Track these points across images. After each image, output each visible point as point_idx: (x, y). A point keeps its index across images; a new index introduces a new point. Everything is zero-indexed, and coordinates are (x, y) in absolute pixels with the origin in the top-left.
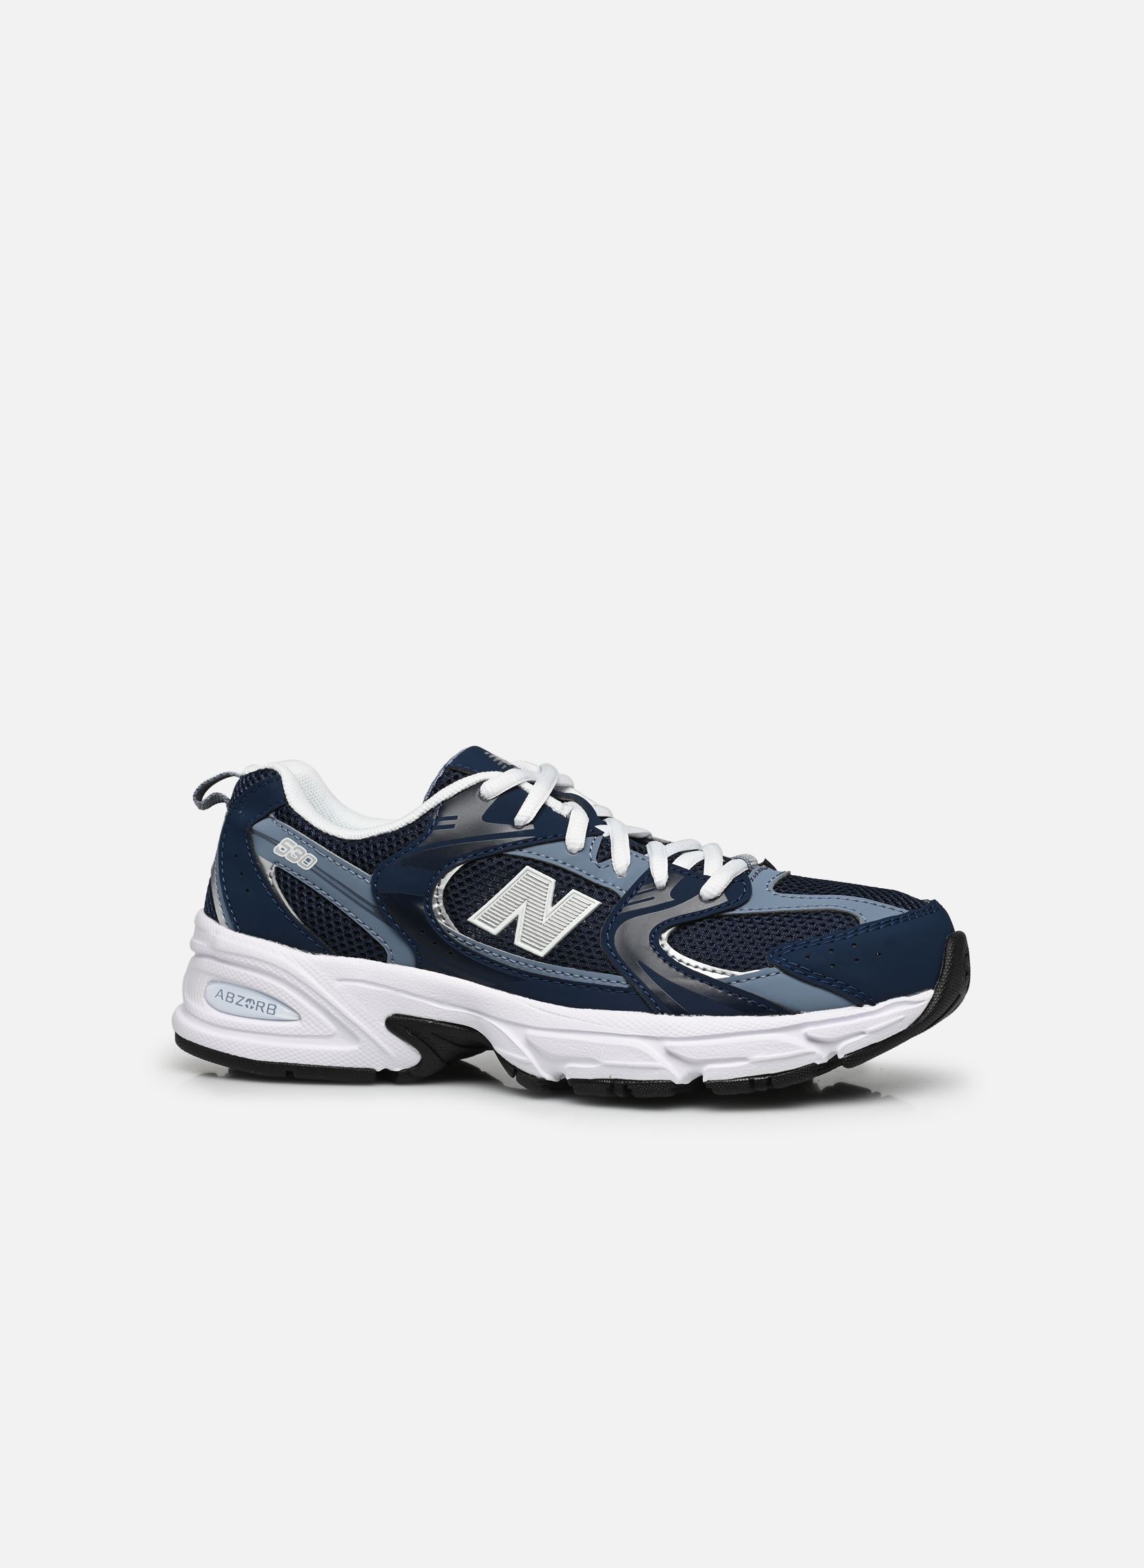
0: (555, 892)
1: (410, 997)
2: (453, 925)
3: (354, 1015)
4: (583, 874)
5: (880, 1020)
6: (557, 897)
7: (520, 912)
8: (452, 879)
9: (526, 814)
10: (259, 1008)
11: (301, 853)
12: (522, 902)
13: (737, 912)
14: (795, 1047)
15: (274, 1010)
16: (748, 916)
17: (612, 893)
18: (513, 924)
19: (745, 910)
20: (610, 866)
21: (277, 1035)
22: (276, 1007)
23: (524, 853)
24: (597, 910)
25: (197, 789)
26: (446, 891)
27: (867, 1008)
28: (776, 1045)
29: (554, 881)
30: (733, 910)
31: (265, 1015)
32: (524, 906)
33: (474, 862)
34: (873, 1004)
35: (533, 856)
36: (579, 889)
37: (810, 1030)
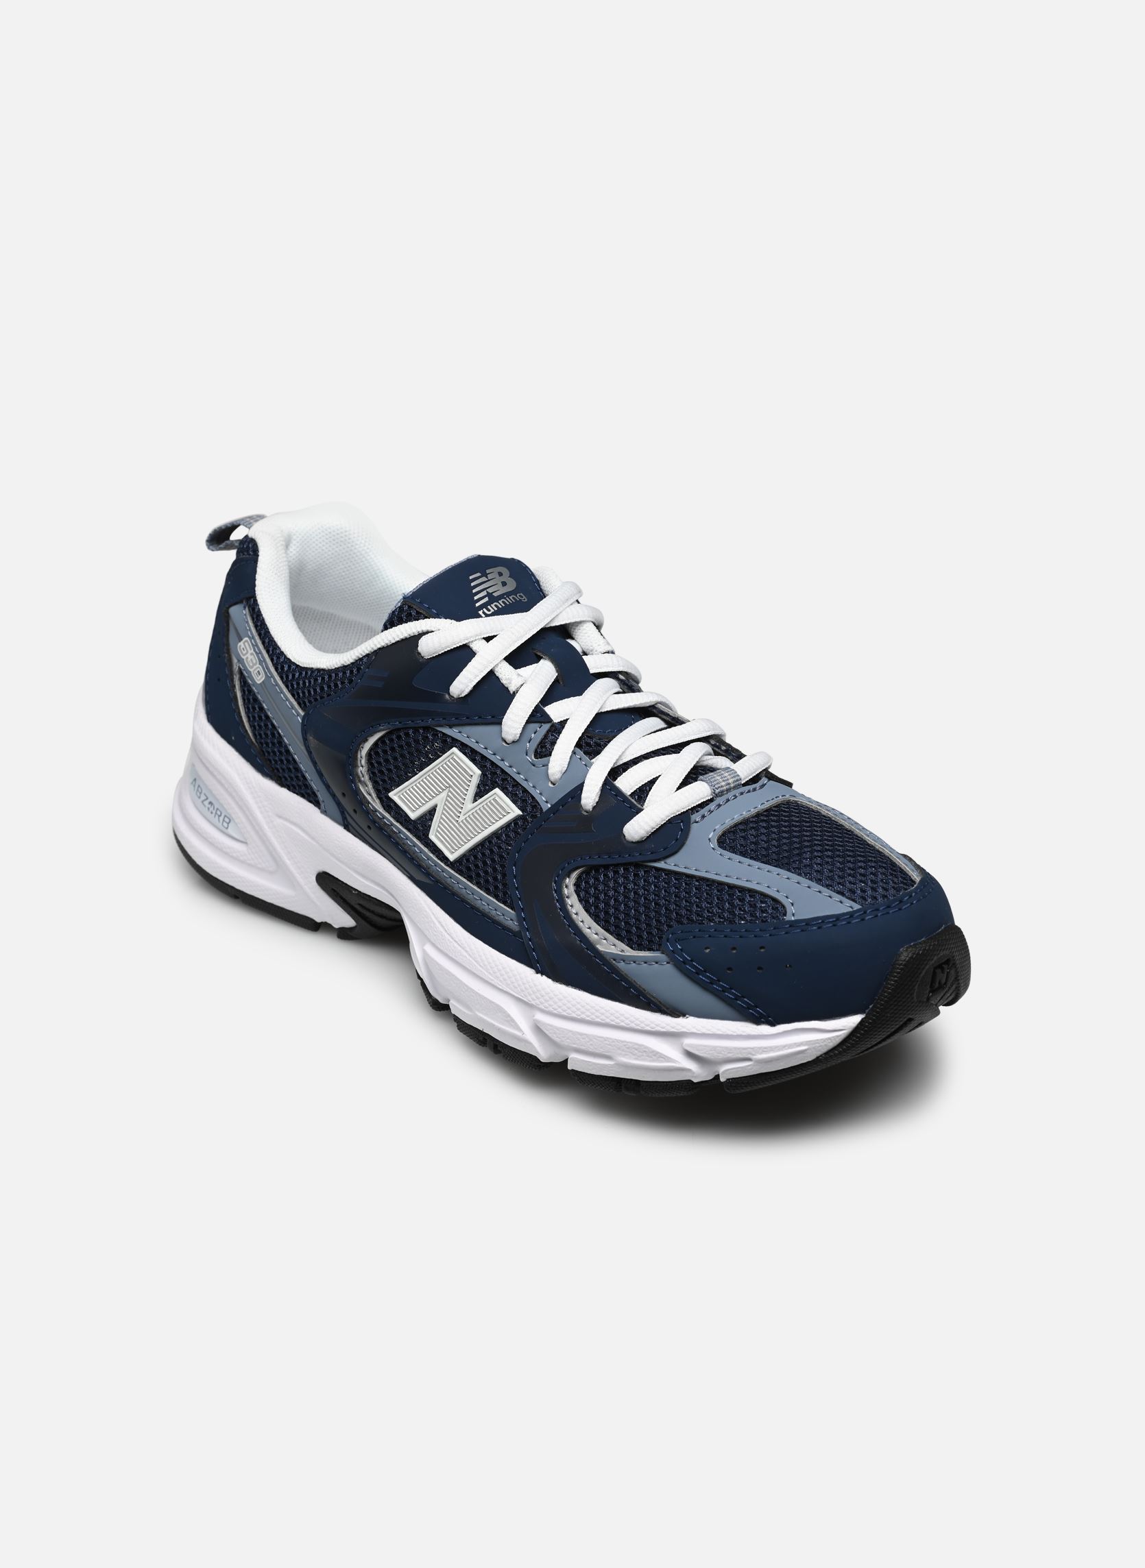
0: (478, 787)
1: (335, 860)
2: (374, 795)
3: (289, 859)
4: (512, 772)
5: (772, 1049)
6: (479, 794)
7: (439, 800)
8: (376, 744)
9: (463, 684)
10: (217, 816)
11: (254, 662)
12: (443, 790)
13: (661, 865)
14: (668, 1059)
15: (228, 823)
16: (669, 873)
17: (535, 804)
18: (432, 812)
19: (669, 864)
20: (546, 765)
21: (226, 853)
22: (230, 822)
23: (453, 732)
24: (515, 820)
25: (210, 535)
26: (369, 755)
27: (765, 1029)
28: (645, 1051)
29: (479, 772)
30: (655, 861)
31: (220, 825)
32: (444, 794)
33: (399, 730)
34: (773, 1024)
35: (462, 738)
36: (504, 790)
37: (689, 1042)
